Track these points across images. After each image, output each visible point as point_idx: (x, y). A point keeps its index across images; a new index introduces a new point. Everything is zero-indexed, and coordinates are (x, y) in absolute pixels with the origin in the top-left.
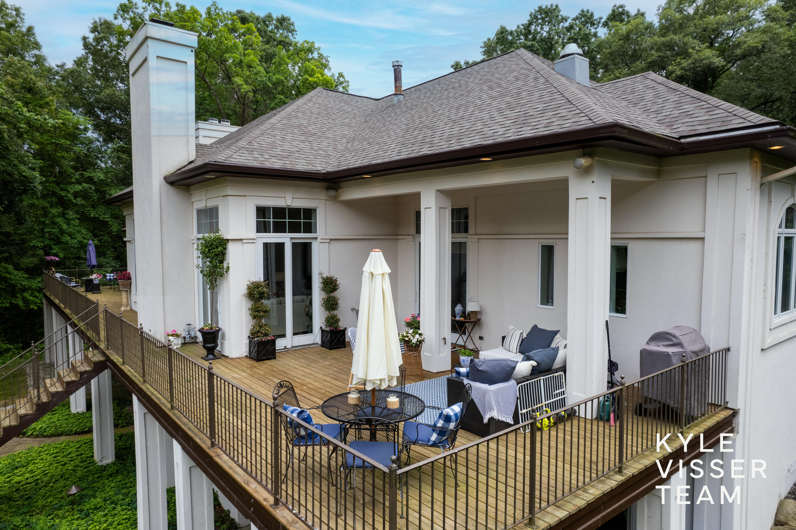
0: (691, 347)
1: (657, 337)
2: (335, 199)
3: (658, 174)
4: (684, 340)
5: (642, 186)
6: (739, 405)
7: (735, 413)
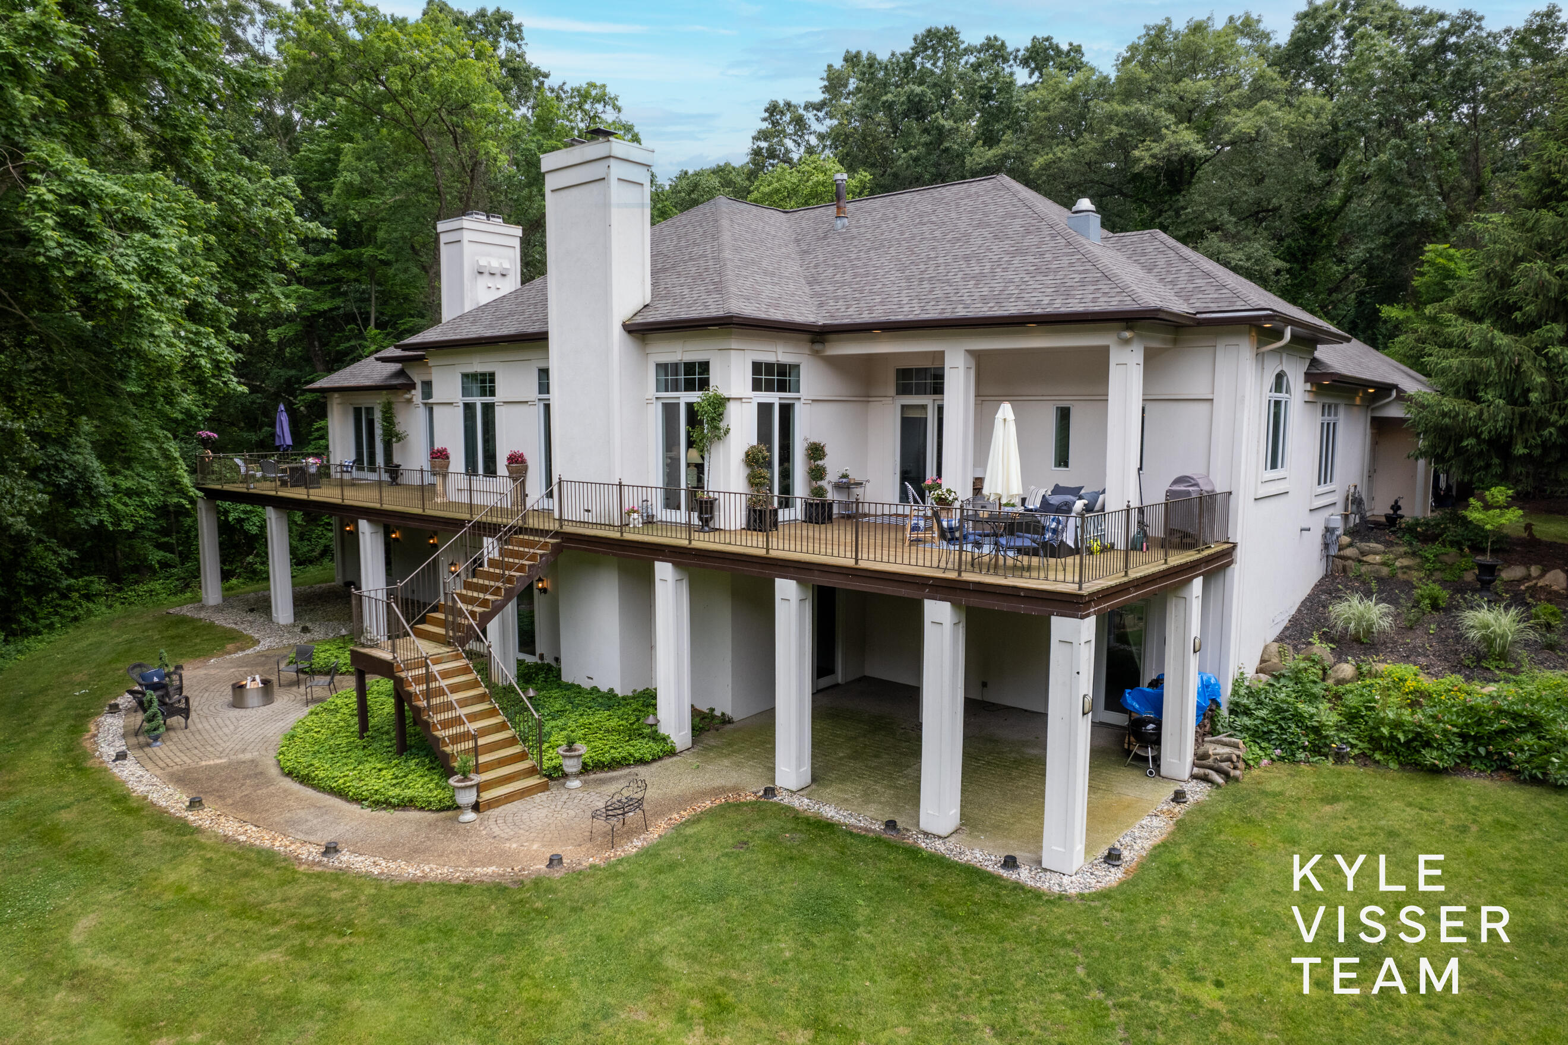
0: (1206, 488)
1: (1179, 481)
2: (816, 354)
3: (1175, 342)
4: (1200, 482)
5: (1161, 351)
6: (1238, 540)
7: (1235, 546)
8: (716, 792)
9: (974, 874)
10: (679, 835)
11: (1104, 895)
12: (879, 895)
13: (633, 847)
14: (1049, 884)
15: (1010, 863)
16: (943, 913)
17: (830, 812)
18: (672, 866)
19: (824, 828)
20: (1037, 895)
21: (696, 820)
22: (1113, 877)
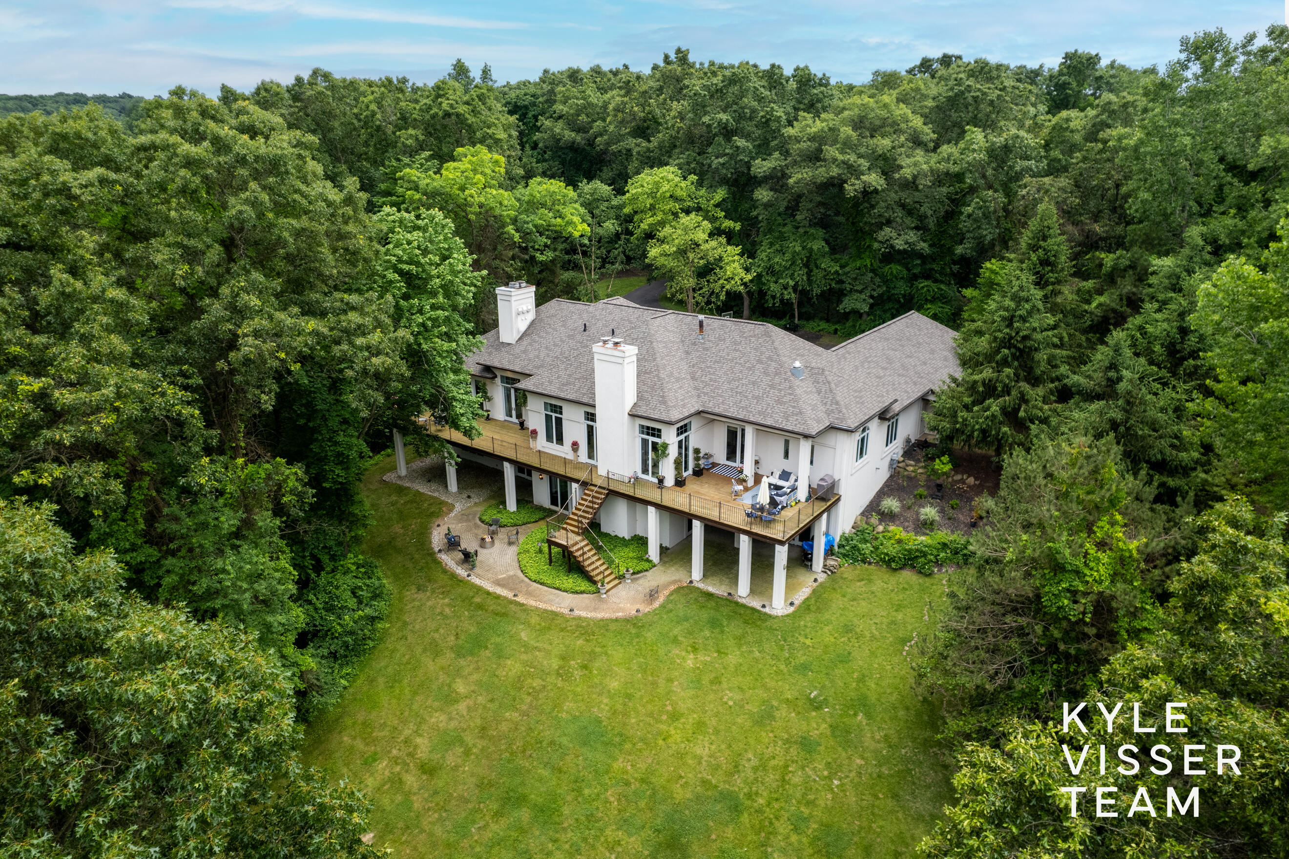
6: (841, 495)
7: (840, 497)
8: (674, 582)
9: (753, 610)
10: (668, 600)
11: (788, 616)
12: (729, 618)
13: (656, 604)
14: (774, 613)
15: (764, 606)
16: (746, 622)
17: (711, 589)
18: (671, 611)
19: (710, 595)
20: (770, 616)
21: (671, 594)
22: (792, 609)
